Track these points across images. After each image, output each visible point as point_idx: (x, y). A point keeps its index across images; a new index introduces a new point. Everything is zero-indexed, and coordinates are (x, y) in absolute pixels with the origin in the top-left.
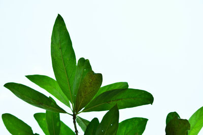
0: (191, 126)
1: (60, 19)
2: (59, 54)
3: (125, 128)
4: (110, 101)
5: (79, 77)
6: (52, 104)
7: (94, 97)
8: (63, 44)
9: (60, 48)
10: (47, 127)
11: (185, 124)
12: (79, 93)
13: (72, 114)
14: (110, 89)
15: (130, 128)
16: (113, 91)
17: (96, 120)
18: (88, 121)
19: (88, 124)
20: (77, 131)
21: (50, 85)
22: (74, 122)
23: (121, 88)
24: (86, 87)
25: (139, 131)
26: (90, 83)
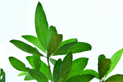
0: (112, 62)
1: (39, 5)
2: (39, 23)
3: (76, 64)
4: (68, 49)
5: (50, 36)
6: (36, 51)
7: (59, 47)
8: (41, 18)
9: (40, 21)
10: (33, 64)
11: (108, 61)
12: (50, 45)
13: (47, 57)
14: (67, 43)
15: (79, 63)
16: (69, 43)
17: (60, 59)
18: (56, 61)
19: (56, 62)
20: (49, 66)
21: (35, 41)
22: (48, 61)
23: (74, 42)
24: (54, 42)
25: (84, 65)
26: (56, 40)
